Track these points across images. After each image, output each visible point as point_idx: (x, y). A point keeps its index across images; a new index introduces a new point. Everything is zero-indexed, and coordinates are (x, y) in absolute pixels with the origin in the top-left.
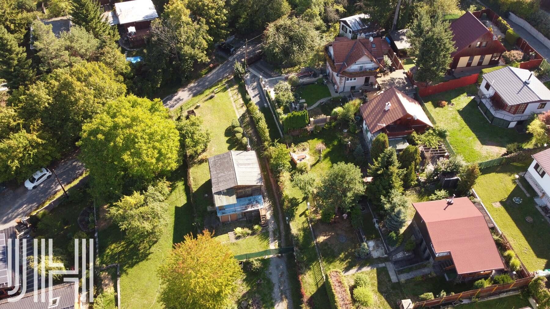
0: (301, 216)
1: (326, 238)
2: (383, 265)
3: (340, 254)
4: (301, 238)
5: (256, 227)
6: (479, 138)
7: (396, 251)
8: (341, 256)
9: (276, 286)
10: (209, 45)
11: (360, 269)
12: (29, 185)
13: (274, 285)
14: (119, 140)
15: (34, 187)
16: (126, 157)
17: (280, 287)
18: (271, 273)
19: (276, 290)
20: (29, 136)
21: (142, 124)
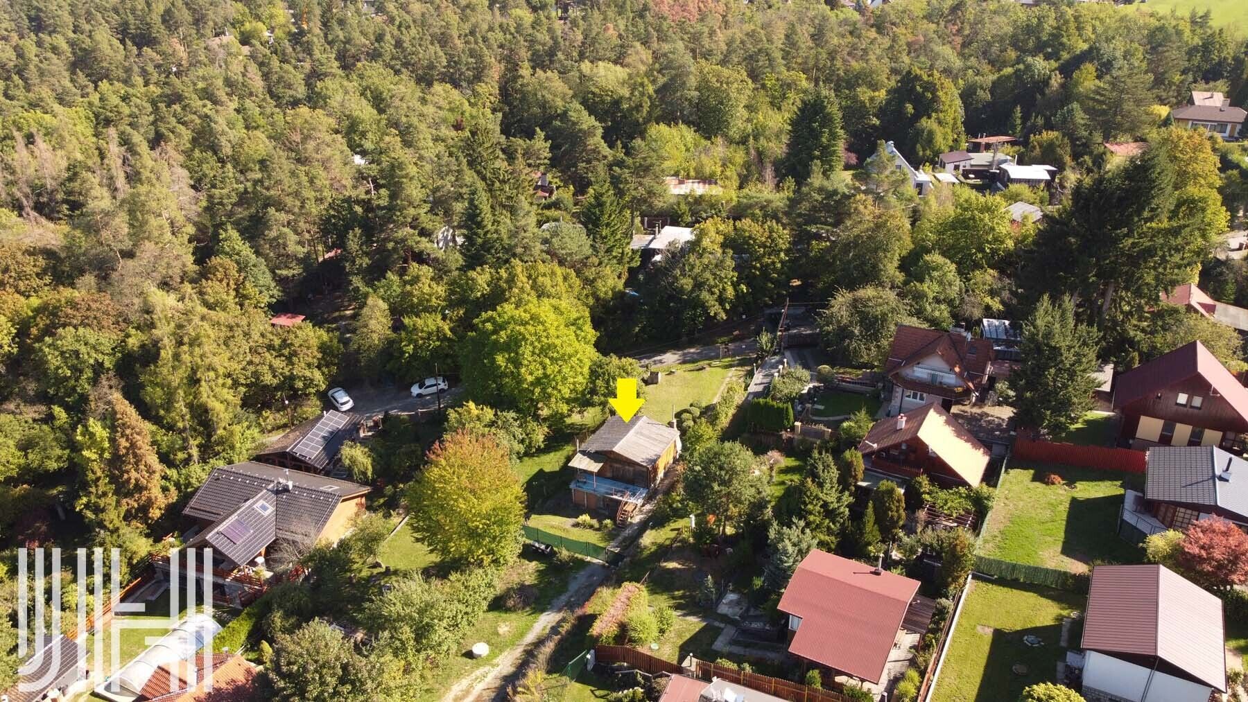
0: (672, 530)
1: (679, 566)
2: (722, 625)
3: (678, 590)
4: (646, 553)
5: (608, 521)
6: (1064, 543)
7: (756, 618)
8: (676, 593)
9: (568, 594)
10: (737, 296)
11: (684, 615)
12: (415, 390)
13: (567, 590)
14: (503, 335)
15: (419, 395)
16: (500, 360)
17: (572, 597)
18: (575, 578)
19: (564, 598)
20: (441, 323)
21: (540, 327)
